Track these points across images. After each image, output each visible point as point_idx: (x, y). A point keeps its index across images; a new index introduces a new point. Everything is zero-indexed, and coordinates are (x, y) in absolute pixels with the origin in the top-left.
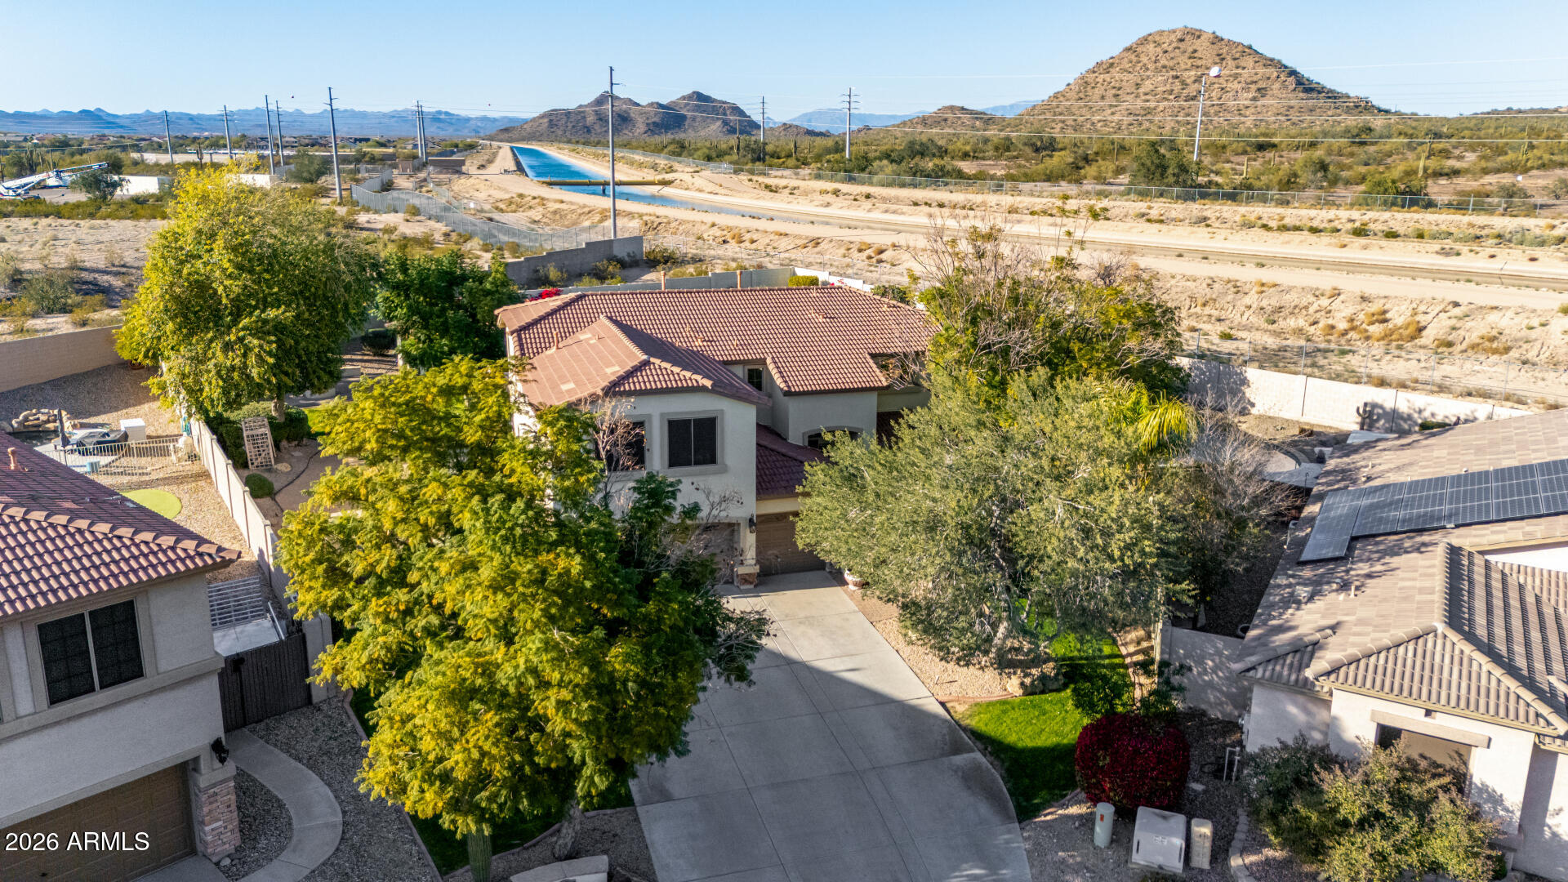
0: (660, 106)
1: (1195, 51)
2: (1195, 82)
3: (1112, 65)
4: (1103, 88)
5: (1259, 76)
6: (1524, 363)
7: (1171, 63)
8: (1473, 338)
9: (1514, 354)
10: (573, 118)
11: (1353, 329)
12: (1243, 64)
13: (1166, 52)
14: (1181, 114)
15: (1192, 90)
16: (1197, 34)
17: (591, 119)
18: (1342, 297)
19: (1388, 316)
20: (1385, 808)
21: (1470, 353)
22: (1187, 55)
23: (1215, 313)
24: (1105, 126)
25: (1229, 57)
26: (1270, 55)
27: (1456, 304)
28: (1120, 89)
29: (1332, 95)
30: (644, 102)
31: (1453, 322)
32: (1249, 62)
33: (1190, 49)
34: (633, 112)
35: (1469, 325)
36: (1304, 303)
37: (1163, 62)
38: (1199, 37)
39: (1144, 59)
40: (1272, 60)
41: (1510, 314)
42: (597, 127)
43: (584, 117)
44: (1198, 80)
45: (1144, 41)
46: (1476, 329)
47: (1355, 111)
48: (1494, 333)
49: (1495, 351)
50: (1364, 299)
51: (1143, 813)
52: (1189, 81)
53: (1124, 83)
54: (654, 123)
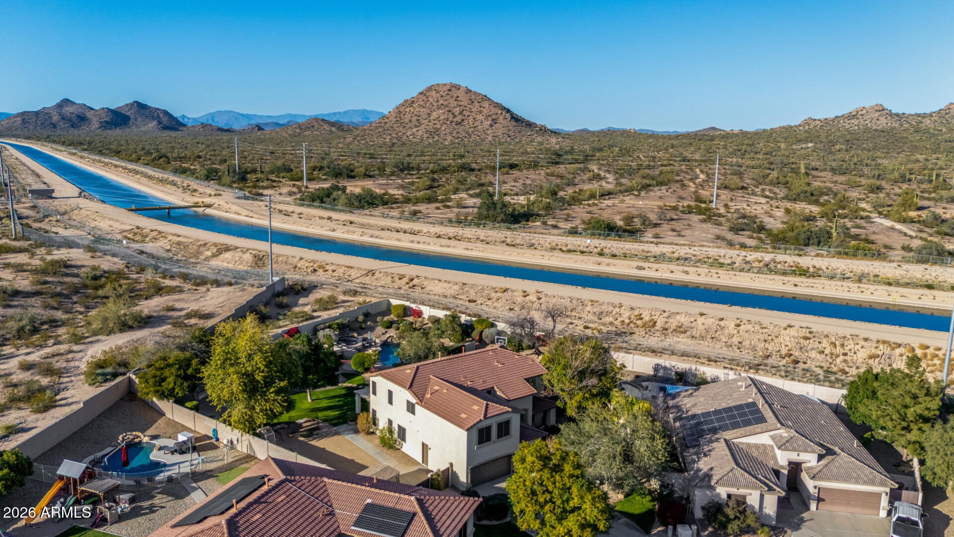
0: (110, 110)
1: (458, 97)
2: (460, 114)
3: (413, 102)
4: (410, 115)
5: (492, 112)
6: (693, 337)
7: (446, 103)
8: (673, 327)
9: (688, 333)
10: (41, 117)
11: (631, 322)
12: (483, 105)
13: (442, 96)
14: (454, 132)
15: (459, 118)
16: (458, 87)
17: (55, 118)
18: (623, 307)
19: (642, 316)
20: (738, 514)
21: (674, 333)
22: (454, 99)
23: (577, 315)
24: (414, 138)
25: (476, 101)
26: (496, 101)
27: (664, 311)
28: (419, 116)
29: (530, 125)
30: (97, 108)
31: (665, 320)
32: (486, 104)
33: (455, 96)
34: (89, 115)
35: (671, 320)
36: (610, 310)
37: (441, 102)
38: (459, 89)
39: (431, 100)
40: (497, 104)
41: (683, 316)
42: (61, 124)
43: (51, 117)
44: (461, 113)
45: (430, 89)
46: (673, 323)
47: (540, 133)
48: (680, 324)
49: (682, 332)
50: (632, 309)
51: (678, 526)
52: (456, 114)
53: (421, 113)
54: (106, 122)
